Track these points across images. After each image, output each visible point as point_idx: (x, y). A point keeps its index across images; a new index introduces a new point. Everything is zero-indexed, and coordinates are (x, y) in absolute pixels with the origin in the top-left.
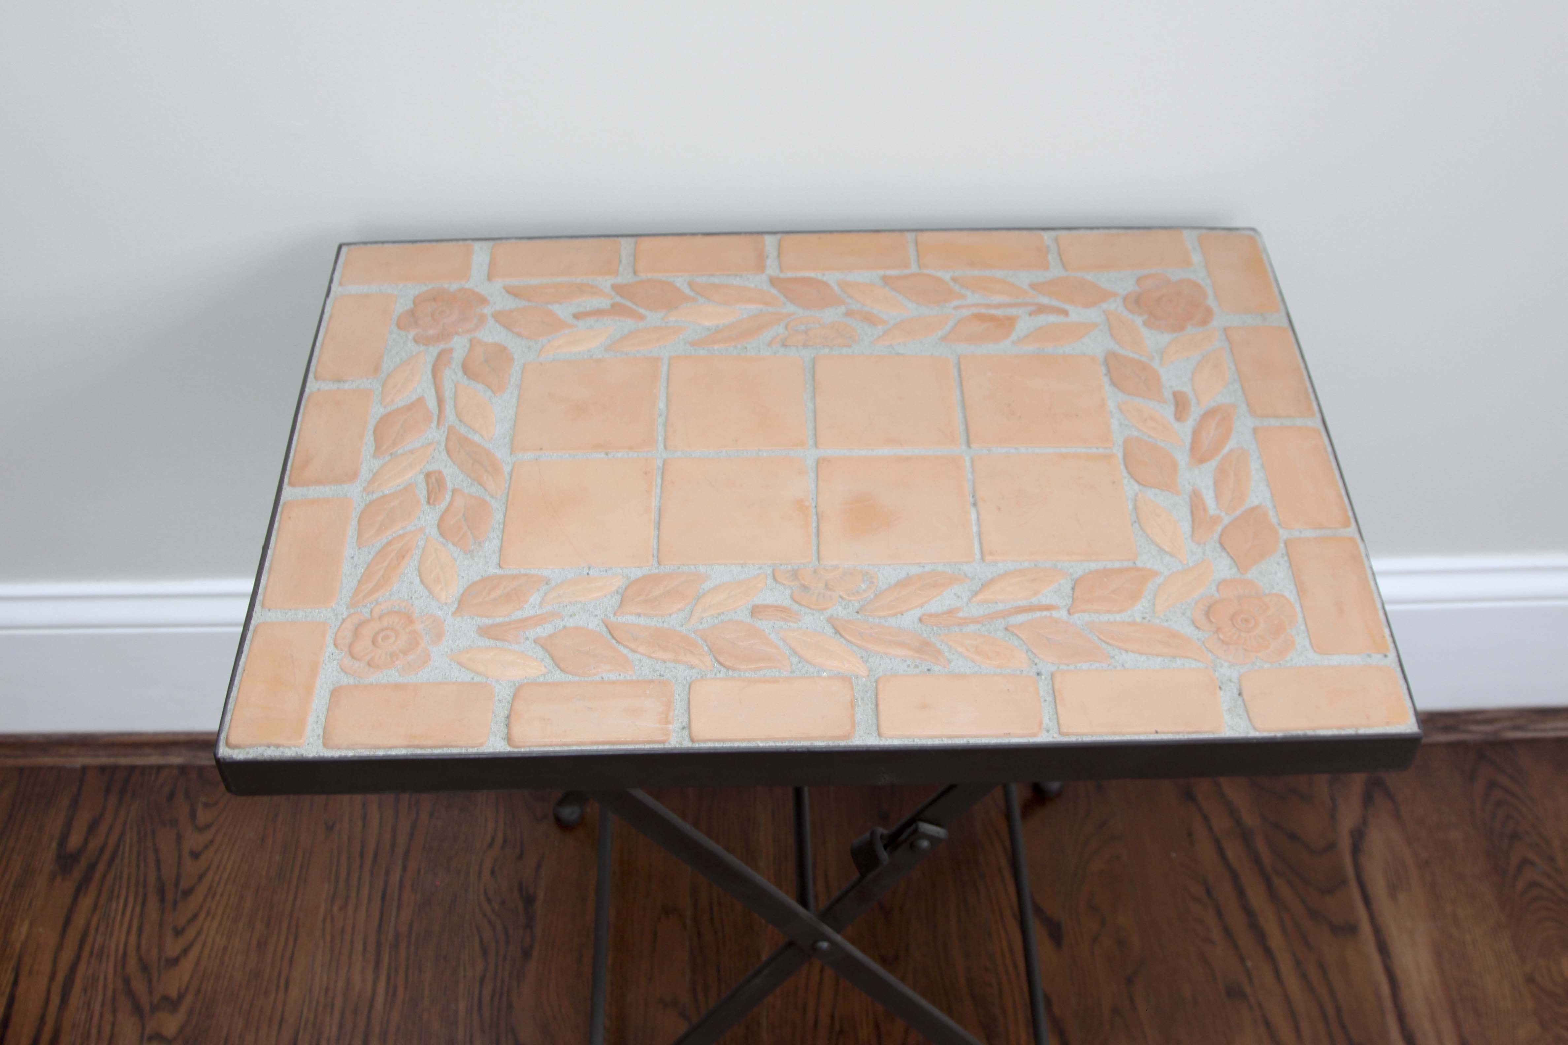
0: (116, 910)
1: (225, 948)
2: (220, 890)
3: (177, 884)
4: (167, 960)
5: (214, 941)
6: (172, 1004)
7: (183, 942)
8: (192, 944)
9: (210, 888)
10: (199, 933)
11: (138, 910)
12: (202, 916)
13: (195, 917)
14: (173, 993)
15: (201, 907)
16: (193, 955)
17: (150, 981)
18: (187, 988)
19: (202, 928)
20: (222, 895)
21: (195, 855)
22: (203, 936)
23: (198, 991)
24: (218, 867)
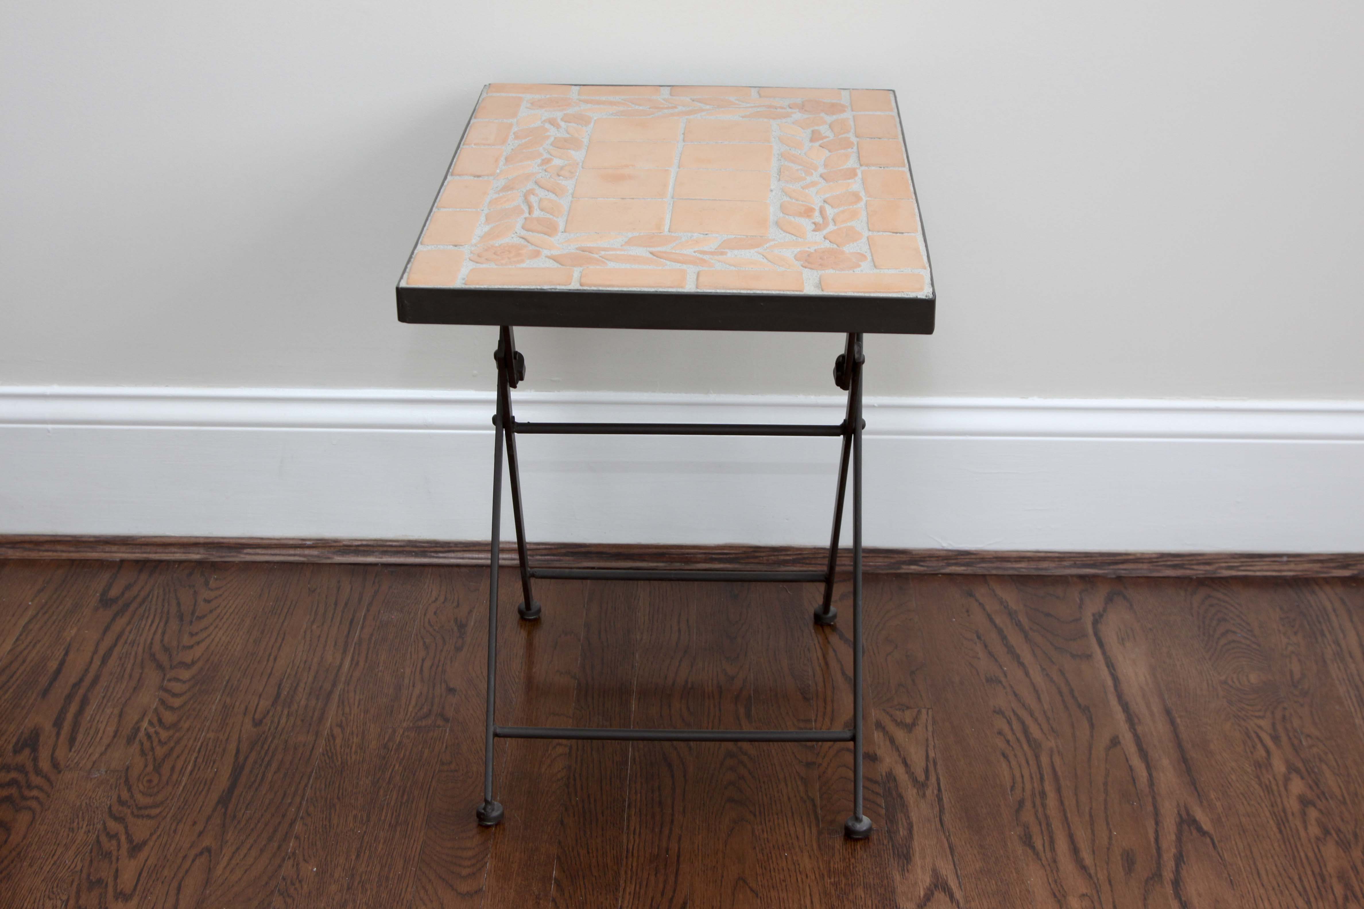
0: (145, 625)
1: (229, 642)
2: (225, 617)
3: (193, 613)
4: (184, 647)
5: (220, 639)
6: (187, 666)
7: (197, 639)
8: (203, 640)
9: (218, 616)
10: (209, 635)
11: (162, 625)
12: (212, 628)
13: (206, 628)
14: (188, 660)
15: (211, 624)
16: (203, 646)
17: (170, 656)
18: (199, 659)
19: (211, 633)
20: (227, 619)
21: (208, 601)
22: (212, 637)
23: (208, 660)
24: (225, 607)
